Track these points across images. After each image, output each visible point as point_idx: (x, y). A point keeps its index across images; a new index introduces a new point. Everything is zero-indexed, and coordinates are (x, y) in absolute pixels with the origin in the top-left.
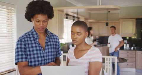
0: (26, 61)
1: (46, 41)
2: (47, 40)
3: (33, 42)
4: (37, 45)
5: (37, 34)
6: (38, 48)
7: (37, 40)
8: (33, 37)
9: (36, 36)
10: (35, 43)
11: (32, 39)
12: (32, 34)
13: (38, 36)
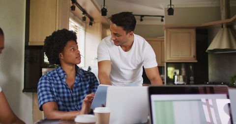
0: (49, 101)
1: (75, 81)
2: (77, 80)
3: (60, 82)
4: (64, 86)
5: (64, 72)
6: (65, 90)
7: (64, 80)
8: (60, 77)
9: (62, 74)
10: (62, 84)
11: (58, 78)
12: (58, 73)
13: (65, 75)
